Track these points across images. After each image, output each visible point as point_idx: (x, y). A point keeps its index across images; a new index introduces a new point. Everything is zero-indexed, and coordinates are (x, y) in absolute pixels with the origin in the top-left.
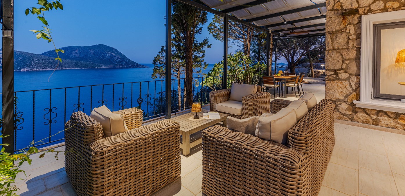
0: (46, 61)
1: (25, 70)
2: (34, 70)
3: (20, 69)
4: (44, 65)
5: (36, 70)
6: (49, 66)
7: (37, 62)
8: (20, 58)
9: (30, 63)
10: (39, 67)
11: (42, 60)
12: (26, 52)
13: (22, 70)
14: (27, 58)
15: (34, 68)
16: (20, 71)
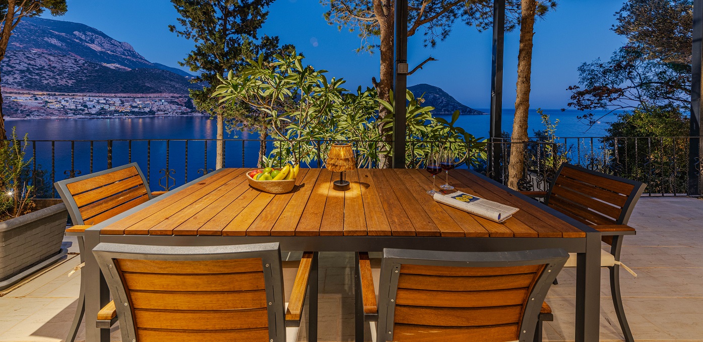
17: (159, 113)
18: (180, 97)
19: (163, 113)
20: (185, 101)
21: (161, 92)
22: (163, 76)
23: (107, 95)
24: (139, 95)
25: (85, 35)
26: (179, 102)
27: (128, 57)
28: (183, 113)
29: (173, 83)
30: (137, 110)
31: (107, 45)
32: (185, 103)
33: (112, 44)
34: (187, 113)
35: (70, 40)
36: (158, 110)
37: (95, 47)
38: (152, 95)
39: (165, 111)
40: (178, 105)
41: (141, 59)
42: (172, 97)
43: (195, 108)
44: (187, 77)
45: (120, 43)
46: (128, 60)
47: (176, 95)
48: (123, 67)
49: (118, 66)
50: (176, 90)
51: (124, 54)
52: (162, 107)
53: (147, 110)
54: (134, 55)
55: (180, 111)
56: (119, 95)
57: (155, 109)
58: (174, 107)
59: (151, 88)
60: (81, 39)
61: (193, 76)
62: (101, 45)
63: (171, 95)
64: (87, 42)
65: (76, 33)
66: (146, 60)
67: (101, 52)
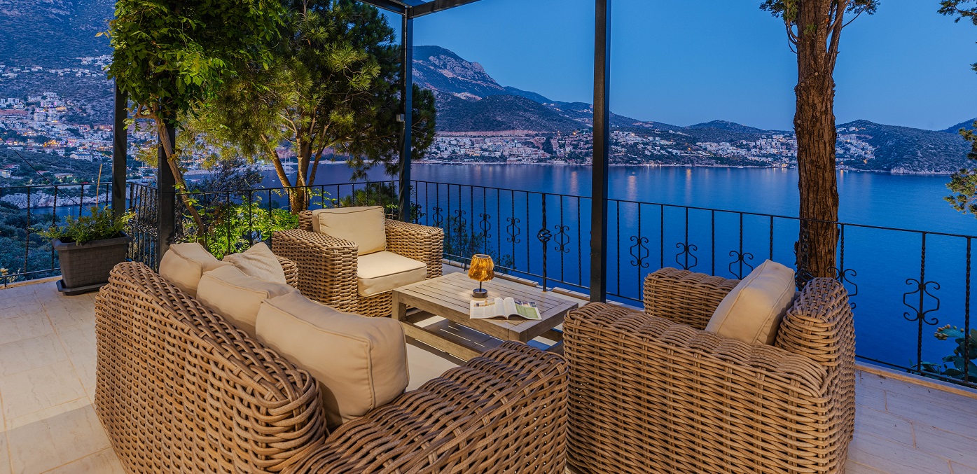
0: (958, 150)
1: (902, 171)
2: (923, 172)
3: (889, 169)
4: (952, 160)
5: (928, 172)
6: (968, 164)
7: (931, 153)
8: (890, 143)
9: (915, 155)
10: (937, 165)
11: (947, 148)
12: (904, 128)
13: (893, 171)
14: (905, 141)
15: (922, 169)
16: (890, 174)
17: (512, 159)
18: (537, 135)
19: (516, 159)
20: (543, 141)
21: (513, 129)
22: (516, 105)
23: (458, 134)
24: (490, 133)
25: (439, 59)
26: (535, 142)
27: (479, 82)
28: (540, 160)
29: (528, 115)
30: (486, 154)
31: (458, 69)
32: (543, 144)
33: (463, 67)
34: (545, 160)
35: (426, 67)
36: (511, 155)
37: (447, 73)
38: (503, 133)
39: (518, 156)
40: (534, 147)
41: (492, 82)
42: (527, 135)
43: (556, 152)
44: (545, 104)
45: (470, 64)
46: (478, 85)
47: (531, 132)
48: (474, 96)
49: (468, 95)
50: (529, 124)
51: (474, 79)
52: (515, 150)
53: (498, 154)
54: (484, 78)
55: (536, 157)
56: (469, 133)
57: (506, 153)
58: (529, 150)
59: (503, 123)
60: (435, 66)
61: (553, 102)
62: (453, 70)
63: (526, 132)
64: (441, 68)
65: (431, 58)
66: (497, 84)
67: (453, 79)
